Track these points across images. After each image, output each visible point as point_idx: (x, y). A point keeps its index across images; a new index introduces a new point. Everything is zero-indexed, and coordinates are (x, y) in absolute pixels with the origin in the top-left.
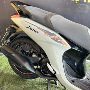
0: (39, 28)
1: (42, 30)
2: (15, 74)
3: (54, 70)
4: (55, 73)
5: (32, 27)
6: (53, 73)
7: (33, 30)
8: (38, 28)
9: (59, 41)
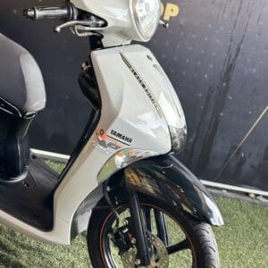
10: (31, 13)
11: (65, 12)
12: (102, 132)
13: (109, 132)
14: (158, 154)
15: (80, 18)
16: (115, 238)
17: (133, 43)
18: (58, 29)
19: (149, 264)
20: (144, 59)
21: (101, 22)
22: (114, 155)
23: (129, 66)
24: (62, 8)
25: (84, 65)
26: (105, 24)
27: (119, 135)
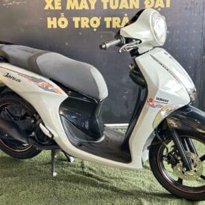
0: (22, 75)
1: (25, 76)
2: (5, 155)
3: (50, 132)
4: (53, 136)
5: (12, 74)
6: (50, 136)
7: (14, 79)
8: (19, 74)
9: (49, 88)
10: (104, 46)
11: (119, 41)
12: (151, 100)
13: (155, 99)
14: (183, 105)
15: (127, 42)
16: (168, 159)
17: (154, 47)
18: (120, 51)
19: (191, 169)
20: (163, 55)
21: (138, 41)
22: (160, 111)
23: (157, 61)
24: (117, 39)
25: (130, 66)
26: (141, 42)
27: (161, 99)
